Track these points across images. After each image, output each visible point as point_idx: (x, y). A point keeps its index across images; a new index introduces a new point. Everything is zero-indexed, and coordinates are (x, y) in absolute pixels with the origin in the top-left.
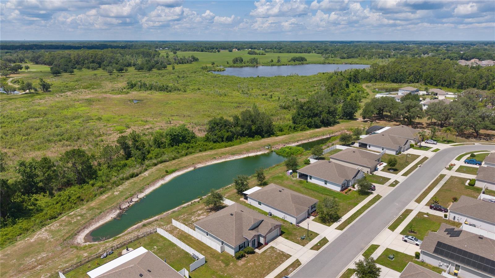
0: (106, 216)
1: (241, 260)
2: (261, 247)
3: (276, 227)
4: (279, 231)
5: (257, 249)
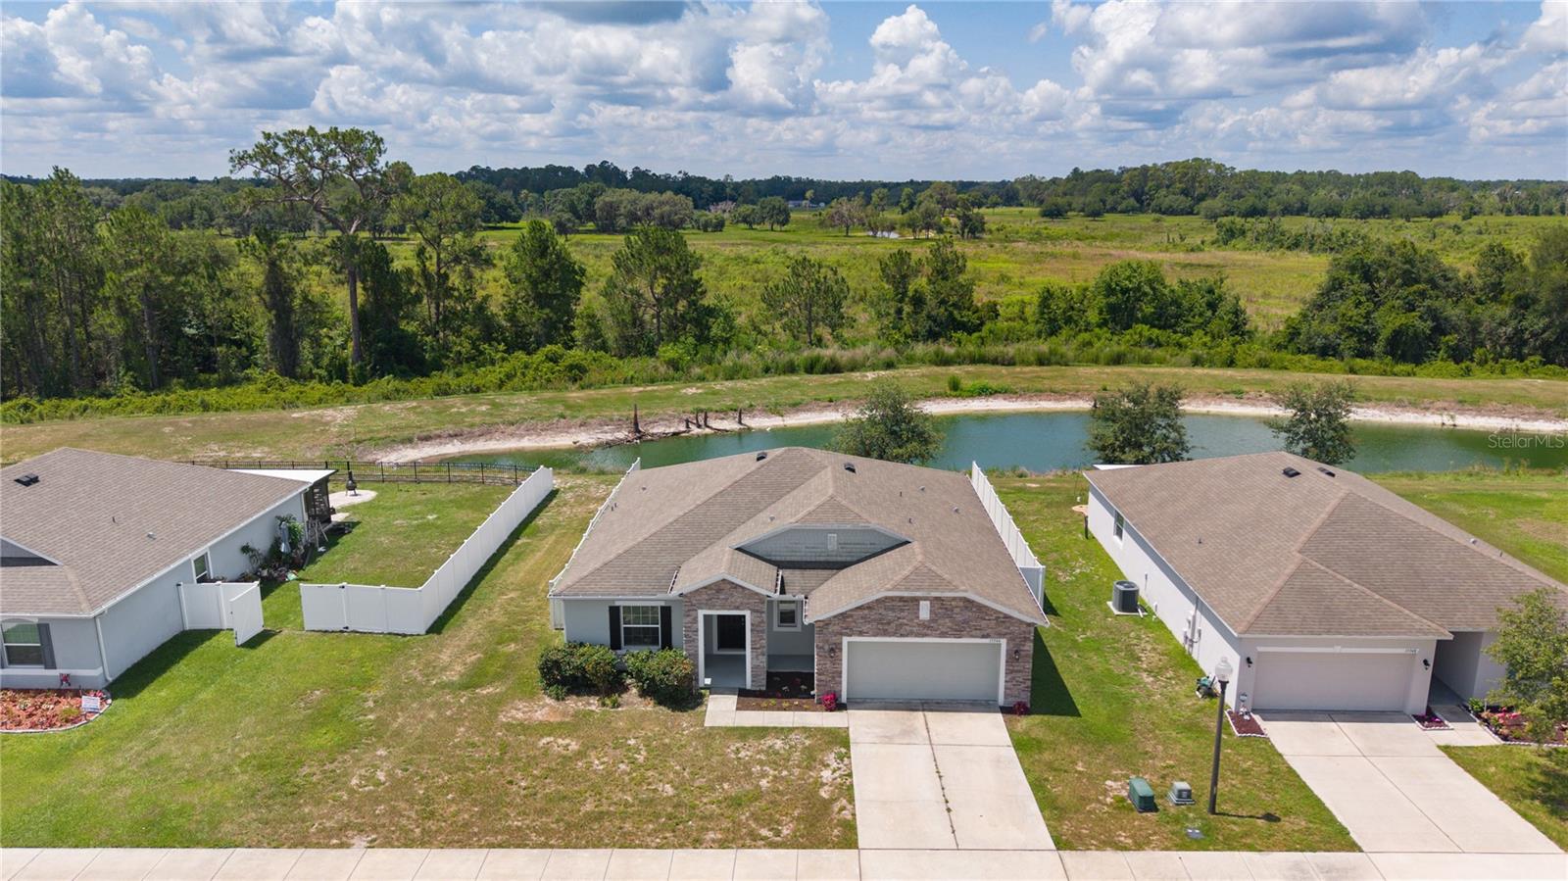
0: (567, 429)
1: (563, 699)
2: (773, 701)
3: (957, 610)
4: (1010, 676)
5: (732, 700)
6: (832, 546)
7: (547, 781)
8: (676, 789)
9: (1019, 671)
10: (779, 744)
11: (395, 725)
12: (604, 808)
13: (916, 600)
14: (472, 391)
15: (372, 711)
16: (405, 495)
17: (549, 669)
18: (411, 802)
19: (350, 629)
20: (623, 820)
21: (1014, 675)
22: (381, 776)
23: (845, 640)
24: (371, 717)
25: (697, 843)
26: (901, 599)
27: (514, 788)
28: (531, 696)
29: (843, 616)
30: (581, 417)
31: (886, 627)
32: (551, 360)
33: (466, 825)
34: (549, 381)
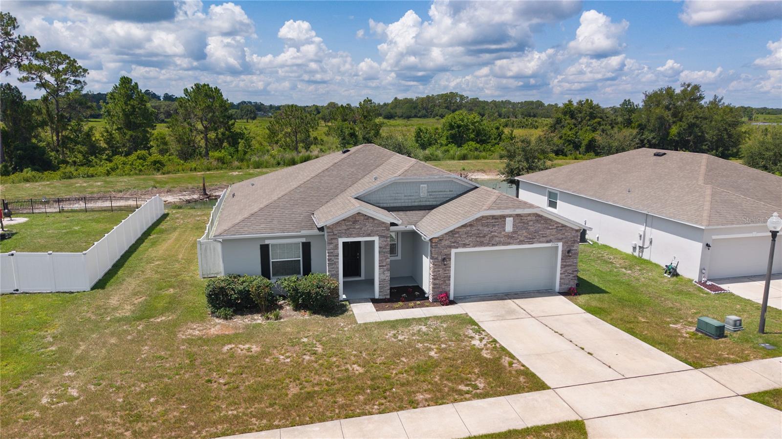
1: (231, 319)
2: (401, 303)
3: (530, 223)
4: (564, 269)
5: (370, 306)
6: (423, 194)
7: (244, 376)
8: (364, 366)
9: (570, 265)
10: (424, 329)
11: (79, 352)
12: (309, 389)
13: (503, 217)
14: (88, 176)
15: (52, 344)
16: (53, 218)
17: (216, 295)
18: (114, 410)
19: (21, 291)
20: (334, 395)
21: (567, 268)
22: (74, 393)
23: (453, 251)
24: (53, 348)
25: (414, 404)
26: (493, 217)
27: (215, 385)
28: (202, 319)
29: (452, 233)
30: (167, 187)
31: (482, 239)
32: (141, 159)
33: (178, 420)
34: (140, 171)
